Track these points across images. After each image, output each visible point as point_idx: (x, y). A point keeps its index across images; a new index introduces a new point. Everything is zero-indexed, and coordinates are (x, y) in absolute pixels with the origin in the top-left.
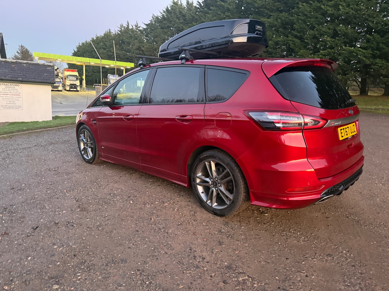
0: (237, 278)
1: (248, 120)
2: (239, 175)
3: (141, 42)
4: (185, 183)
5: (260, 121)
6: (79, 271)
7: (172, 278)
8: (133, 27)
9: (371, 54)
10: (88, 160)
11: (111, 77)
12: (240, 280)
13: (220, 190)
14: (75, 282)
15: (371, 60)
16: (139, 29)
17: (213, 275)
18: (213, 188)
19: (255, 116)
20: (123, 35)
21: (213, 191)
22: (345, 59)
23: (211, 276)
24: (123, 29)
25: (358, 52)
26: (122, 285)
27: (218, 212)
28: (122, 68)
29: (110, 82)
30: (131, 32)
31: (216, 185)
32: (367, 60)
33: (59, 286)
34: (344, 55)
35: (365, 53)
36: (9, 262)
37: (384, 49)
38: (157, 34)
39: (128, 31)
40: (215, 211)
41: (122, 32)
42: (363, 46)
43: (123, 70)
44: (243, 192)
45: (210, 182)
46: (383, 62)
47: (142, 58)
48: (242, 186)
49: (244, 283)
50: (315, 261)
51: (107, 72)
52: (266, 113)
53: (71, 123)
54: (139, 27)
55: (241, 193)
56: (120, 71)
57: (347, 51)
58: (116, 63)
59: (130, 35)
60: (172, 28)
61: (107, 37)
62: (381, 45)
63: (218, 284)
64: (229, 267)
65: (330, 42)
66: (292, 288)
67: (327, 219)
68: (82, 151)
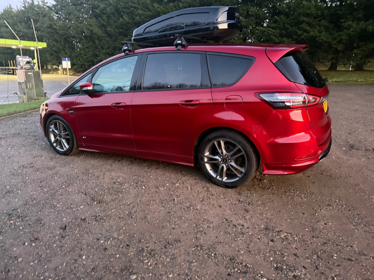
0: (279, 236)
1: (260, 101)
2: (251, 150)
3: (51, 19)
4: (191, 163)
5: (271, 102)
6: (144, 259)
7: (230, 247)
8: (39, 2)
9: (279, 33)
10: (63, 152)
11: (20, 59)
12: (282, 237)
13: (231, 166)
14: (148, 269)
15: (280, 38)
16: (47, 5)
17: (259, 237)
18: (223, 165)
19: (267, 97)
20: (28, 12)
21: (223, 167)
22: (258, 37)
23: (259, 239)
24: (26, 4)
25: (269, 31)
26: (192, 261)
27: (230, 185)
28: (32, 48)
29: (20, 64)
30: (38, 8)
31: (226, 161)
32: (276, 39)
33: (136, 276)
34: (257, 34)
35: (274, 32)
36: (64, 265)
37: (289, 29)
38: (69, 12)
39: (33, 7)
40: (226, 185)
41: (26, 8)
42: (272, 26)
43: (34, 51)
44: (255, 164)
45: (220, 159)
46: (289, 40)
47: (127, 44)
48: (254, 160)
49: (286, 238)
50: (323, 212)
51: (13, 53)
52: (277, 94)
53: (7, 114)
54: (47, 3)
55: (254, 166)
56: (29, 51)
57: (260, 30)
58: (20, 42)
59: (37, 12)
60: (85, 5)
61: (8, 14)
62: (287, 26)
63: (268, 244)
64: (266, 229)
65: (245, 22)
66: (322, 235)
67: (309, 178)
68: (54, 143)
